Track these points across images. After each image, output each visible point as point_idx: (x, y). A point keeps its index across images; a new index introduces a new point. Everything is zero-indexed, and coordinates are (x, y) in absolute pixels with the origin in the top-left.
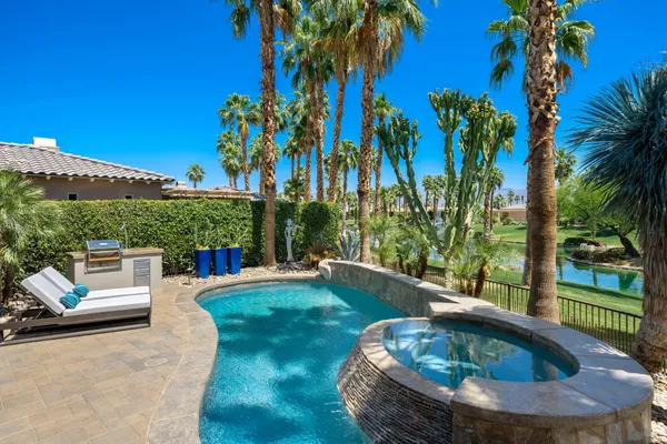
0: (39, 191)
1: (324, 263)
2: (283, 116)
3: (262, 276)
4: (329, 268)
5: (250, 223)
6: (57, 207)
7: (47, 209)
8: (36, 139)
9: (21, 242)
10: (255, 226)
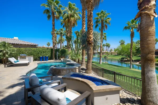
0: (12, 46)
1: (62, 59)
2: (63, 33)
3: (52, 61)
4: (62, 60)
5: (50, 52)
6: (15, 49)
7: (14, 49)
8: (14, 37)
9: (9, 54)
10: (51, 53)
